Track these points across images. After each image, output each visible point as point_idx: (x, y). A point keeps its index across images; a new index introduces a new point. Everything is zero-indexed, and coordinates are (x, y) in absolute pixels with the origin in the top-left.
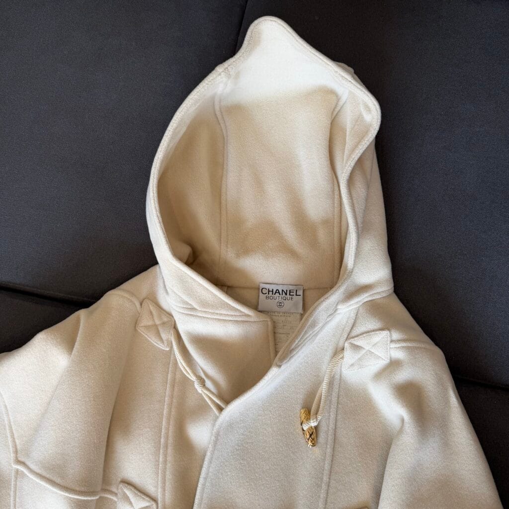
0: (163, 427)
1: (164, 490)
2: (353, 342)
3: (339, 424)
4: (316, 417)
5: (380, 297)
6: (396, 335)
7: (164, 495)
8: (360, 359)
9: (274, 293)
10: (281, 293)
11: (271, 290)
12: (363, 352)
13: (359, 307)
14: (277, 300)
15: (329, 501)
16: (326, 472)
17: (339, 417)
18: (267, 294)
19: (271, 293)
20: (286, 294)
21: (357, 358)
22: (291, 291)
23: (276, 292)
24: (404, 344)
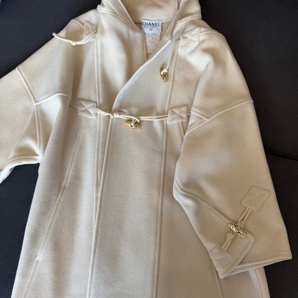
0: (96, 74)
1: (99, 98)
2: (184, 36)
3: (175, 73)
4: (166, 68)
5: (196, 18)
6: (202, 29)
7: (99, 100)
8: (186, 43)
9: (148, 24)
10: (151, 25)
11: (147, 23)
12: (188, 40)
13: (186, 23)
14: (150, 27)
15: (171, 103)
16: (170, 92)
17: (176, 71)
18: (145, 25)
19: (147, 25)
20: (154, 25)
21: (185, 43)
22: (156, 24)
23: (149, 25)
24: (206, 32)
